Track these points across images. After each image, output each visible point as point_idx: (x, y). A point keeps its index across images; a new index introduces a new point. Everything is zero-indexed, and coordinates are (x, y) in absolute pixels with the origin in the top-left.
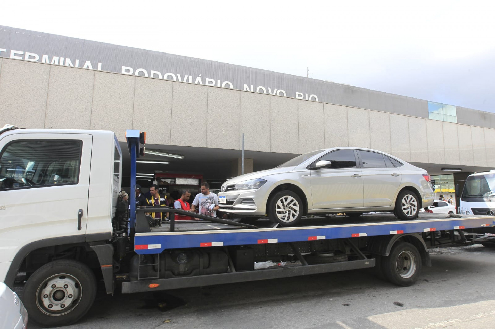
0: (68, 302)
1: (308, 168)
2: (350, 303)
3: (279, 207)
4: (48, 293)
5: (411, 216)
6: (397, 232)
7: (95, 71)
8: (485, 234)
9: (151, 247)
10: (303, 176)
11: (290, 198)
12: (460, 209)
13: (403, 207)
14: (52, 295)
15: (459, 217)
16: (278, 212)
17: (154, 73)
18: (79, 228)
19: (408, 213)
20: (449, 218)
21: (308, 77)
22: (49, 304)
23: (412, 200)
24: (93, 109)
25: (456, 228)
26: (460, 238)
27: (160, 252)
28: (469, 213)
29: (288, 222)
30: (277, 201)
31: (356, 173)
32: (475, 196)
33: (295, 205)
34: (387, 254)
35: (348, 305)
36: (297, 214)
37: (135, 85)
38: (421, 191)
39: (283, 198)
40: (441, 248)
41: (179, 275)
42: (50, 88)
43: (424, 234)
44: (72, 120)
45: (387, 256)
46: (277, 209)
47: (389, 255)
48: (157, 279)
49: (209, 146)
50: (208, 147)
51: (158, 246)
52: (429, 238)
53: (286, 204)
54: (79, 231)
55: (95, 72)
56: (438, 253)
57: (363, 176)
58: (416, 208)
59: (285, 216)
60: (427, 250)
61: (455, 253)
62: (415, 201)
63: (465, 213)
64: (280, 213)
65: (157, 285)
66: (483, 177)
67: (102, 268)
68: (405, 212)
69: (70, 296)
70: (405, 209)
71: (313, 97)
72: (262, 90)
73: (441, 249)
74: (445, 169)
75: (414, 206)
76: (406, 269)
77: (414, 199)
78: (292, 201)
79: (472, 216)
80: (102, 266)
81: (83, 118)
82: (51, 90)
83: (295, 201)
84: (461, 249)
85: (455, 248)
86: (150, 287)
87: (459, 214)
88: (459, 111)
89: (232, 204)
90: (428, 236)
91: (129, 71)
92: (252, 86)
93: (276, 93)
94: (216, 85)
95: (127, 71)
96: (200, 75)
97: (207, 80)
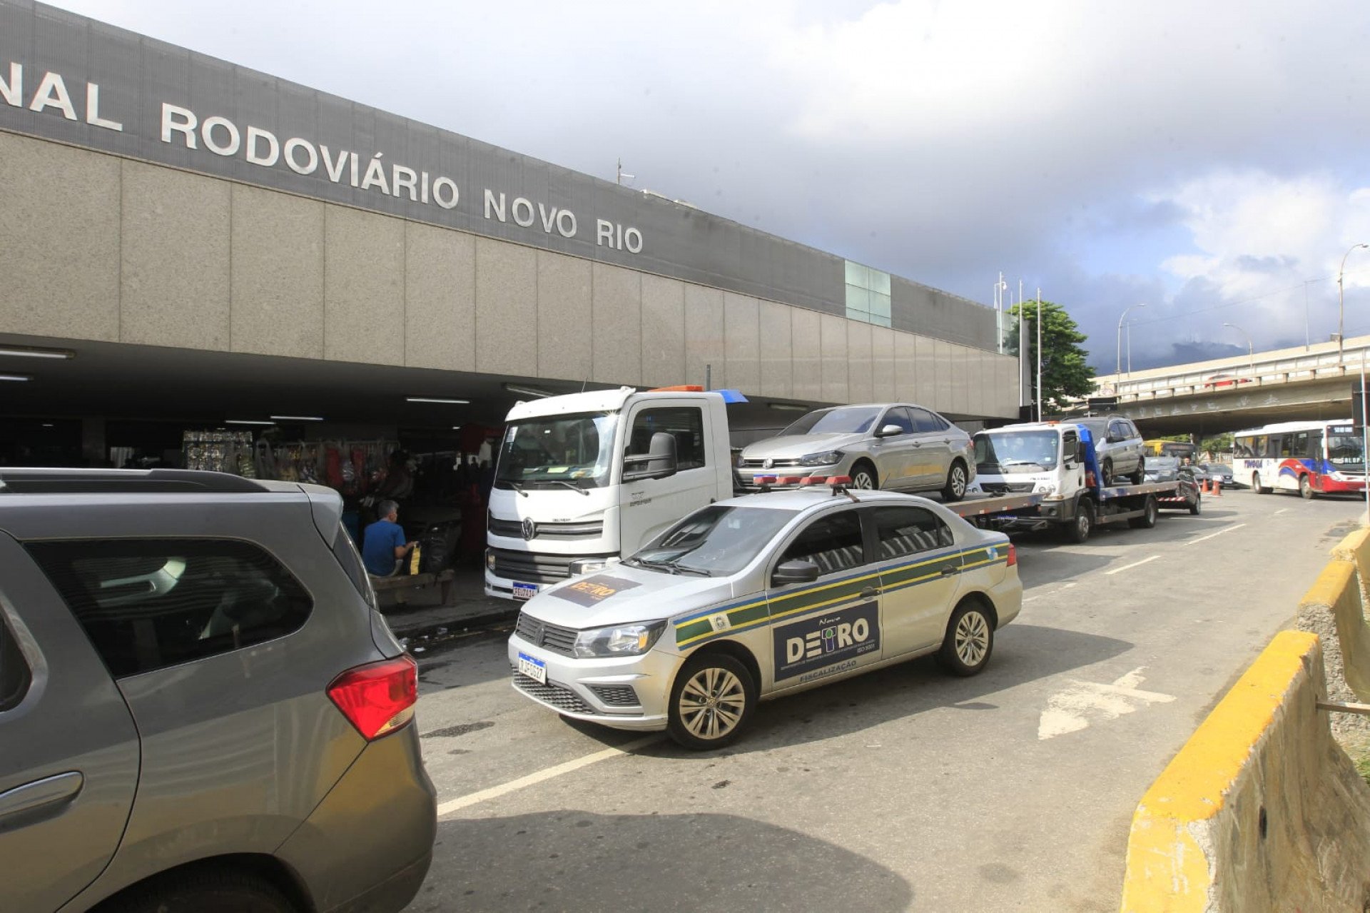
1: (875, 435)
17: (258, 137)
32: (985, 466)
71: (633, 235)
72: (525, 208)
88: (900, 289)
91: (184, 120)
92: (503, 196)
93: (555, 217)
94: (418, 186)
95: (177, 118)
96: (379, 155)
97: (397, 169)
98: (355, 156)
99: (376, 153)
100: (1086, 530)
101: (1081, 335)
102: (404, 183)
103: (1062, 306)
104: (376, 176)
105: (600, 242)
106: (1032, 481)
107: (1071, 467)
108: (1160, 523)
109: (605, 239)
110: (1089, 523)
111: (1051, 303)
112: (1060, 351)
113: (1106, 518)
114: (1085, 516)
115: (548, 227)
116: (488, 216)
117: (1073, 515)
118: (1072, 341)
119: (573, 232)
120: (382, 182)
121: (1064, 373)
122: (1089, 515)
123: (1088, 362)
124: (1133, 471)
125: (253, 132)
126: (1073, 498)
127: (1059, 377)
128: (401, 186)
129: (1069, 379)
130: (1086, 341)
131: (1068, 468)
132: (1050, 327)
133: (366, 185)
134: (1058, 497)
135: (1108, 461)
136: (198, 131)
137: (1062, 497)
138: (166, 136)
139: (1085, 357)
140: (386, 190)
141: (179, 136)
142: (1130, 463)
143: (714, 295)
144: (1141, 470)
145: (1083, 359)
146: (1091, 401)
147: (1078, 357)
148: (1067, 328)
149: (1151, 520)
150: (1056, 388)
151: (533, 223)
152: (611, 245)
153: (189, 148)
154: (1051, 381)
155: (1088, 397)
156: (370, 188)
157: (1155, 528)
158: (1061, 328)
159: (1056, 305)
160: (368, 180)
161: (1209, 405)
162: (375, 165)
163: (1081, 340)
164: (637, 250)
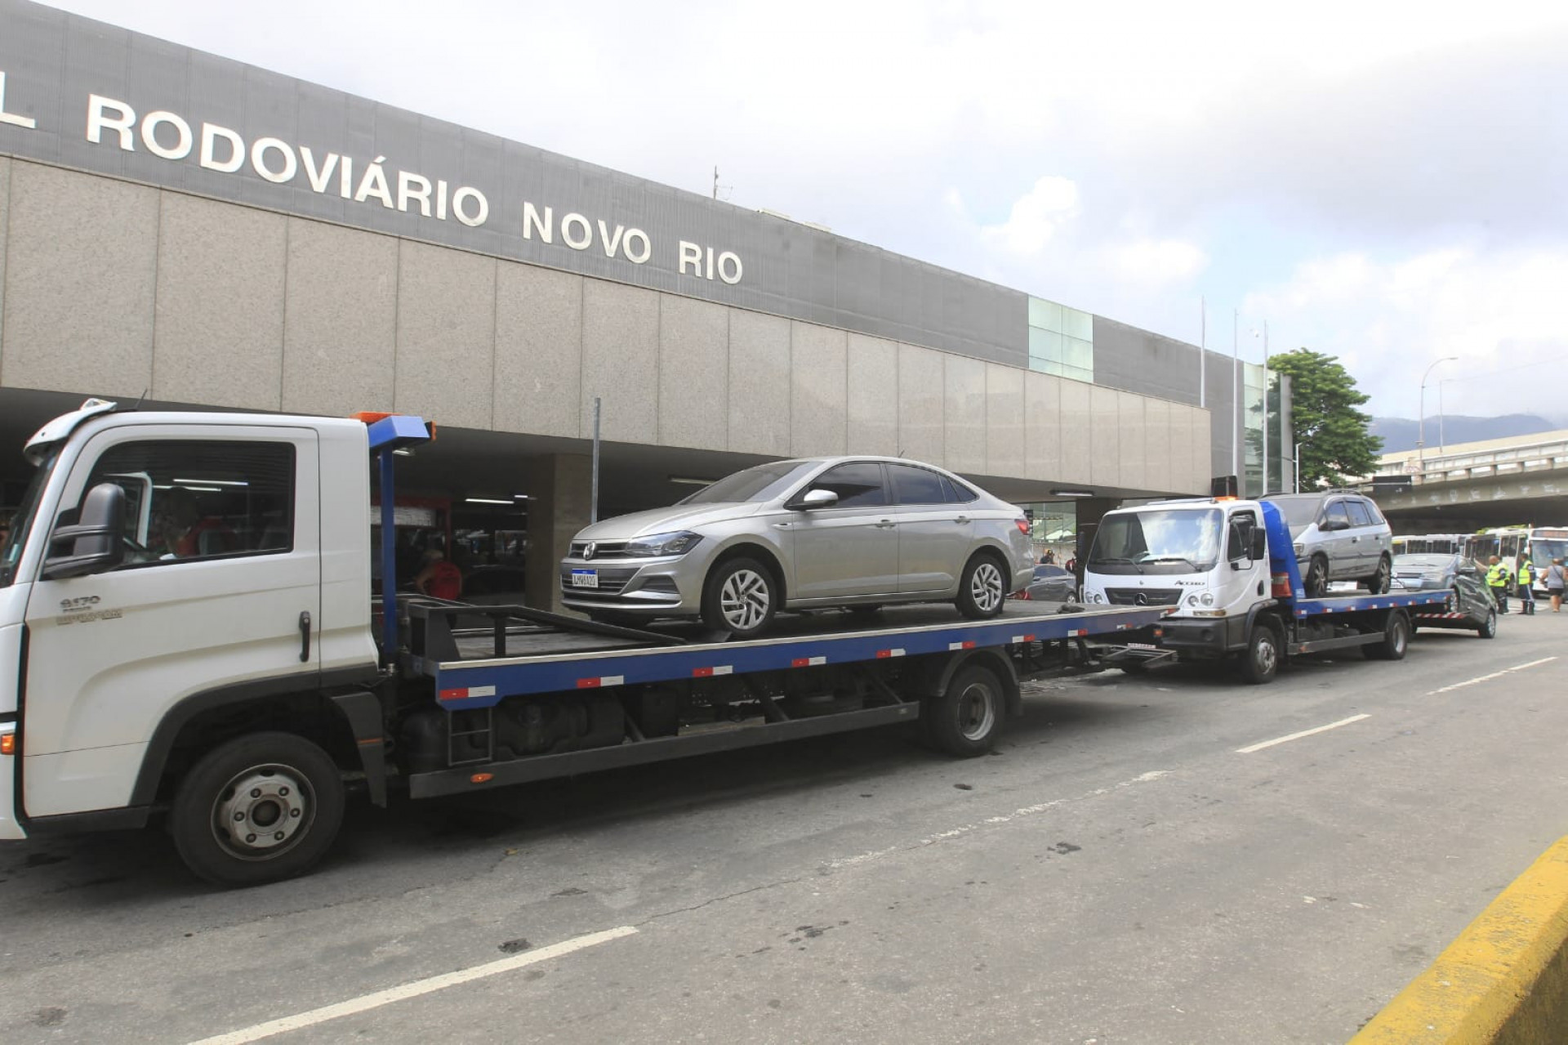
0: (290, 826)
1: (786, 506)
2: (872, 793)
3: (728, 597)
4: (244, 809)
5: (989, 609)
6: (963, 645)
7: (161, 189)
8: (1127, 645)
9: (474, 692)
10: (777, 526)
11: (751, 575)
12: (1082, 590)
13: (975, 591)
14: (251, 814)
15: (1079, 610)
16: (725, 606)
17: (216, 136)
18: (305, 657)
19: (983, 604)
20: (1060, 613)
21: (717, 198)
22: (249, 832)
23: (993, 576)
24: (158, 307)
25: (1073, 633)
26: (1078, 656)
27: (494, 703)
28: (1101, 598)
29: (746, 627)
30: (724, 583)
31: (884, 517)
32: (1115, 561)
33: (760, 590)
34: (942, 692)
35: (869, 796)
36: (764, 610)
37: (288, 242)
38: (1012, 555)
39: (737, 575)
40: (1041, 680)
41: (527, 753)
42: (12, 233)
43: (1010, 648)
44: (94, 338)
45: (941, 695)
46: (724, 599)
47: (947, 693)
48: (488, 762)
49: (500, 427)
50: (498, 430)
51: (490, 691)
52: (1019, 658)
53: (742, 587)
54: (303, 663)
55: (160, 194)
56: (1032, 690)
57: (899, 523)
58: (999, 593)
59: (740, 616)
60: (1016, 681)
61: (1067, 690)
62: (999, 577)
63: (1093, 599)
64: (729, 608)
65: (487, 776)
66: (1134, 519)
67: (359, 746)
68: (978, 600)
69: (295, 813)
70: (977, 595)
71: (729, 261)
72: (579, 226)
73: (1041, 682)
74: (1059, 491)
75: (996, 588)
76: (975, 722)
77: (996, 572)
78: (755, 581)
79: (1105, 607)
80: (362, 742)
81: (129, 334)
82: (17, 241)
83: (761, 582)
84: (1081, 681)
85: (1069, 679)
86: (475, 781)
87: (1080, 605)
88: (1098, 328)
89: (618, 590)
90: (1018, 652)
91: (117, 115)
92: (548, 212)
93: (619, 239)
94: (433, 198)
95: (107, 112)
96: (381, 159)
97: (404, 177)
98: (347, 162)
99: (376, 157)
100: (1270, 663)
101: (1363, 393)
102: (414, 194)
103: (1336, 358)
104: (375, 185)
105: (683, 270)
106: (1179, 587)
107: (1240, 567)
108: (1413, 652)
109: (690, 265)
110: (1277, 654)
111: (1320, 353)
112: (1333, 416)
113: (1307, 646)
114: (1269, 642)
115: (611, 250)
116: (527, 234)
117: (1244, 640)
118: (1349, 403)
119: (646, 256)
120: (384, 193)
121: (1337, 443)
122: (1278, 641)
123: (1371, 431)
124: (1372, 573)
125: (210, 131)
126: (1246, 614)
127: (1331, 448)
128: (409, 198)
129: (1344, 451)
130: (1368, 402)
131: (1235, 567)
132: (1319, 386)
133: (361, 196)
134: (1216, 613)
135: (1320, 557)
136: (136, 129)
137: (1224, 613)
138: (94, 135)
139: (1367, 424)
140: (388, 202)
141: (110, 135)
142: (1365, 561)
143: (834, 337)
144: (1385, 571)
145: (1363, 426)
146: (1376, 479)
147: (1356, 422)
148: (1342, 387)
149: (1399, 648)
150: (1328, 462)
151: (591, 245)
152: (698, 273)
153: (124, 150)
154: (1320, 454)
155: (1370, 476)
156: (366, 200)
157: (1403, 661)
158: (1333, 386)
159: (1329, 356)
160: (365, 191)
161: (1546, 487)
162: (375, 171)
163: (1362, 400)
164: (735, 280)
